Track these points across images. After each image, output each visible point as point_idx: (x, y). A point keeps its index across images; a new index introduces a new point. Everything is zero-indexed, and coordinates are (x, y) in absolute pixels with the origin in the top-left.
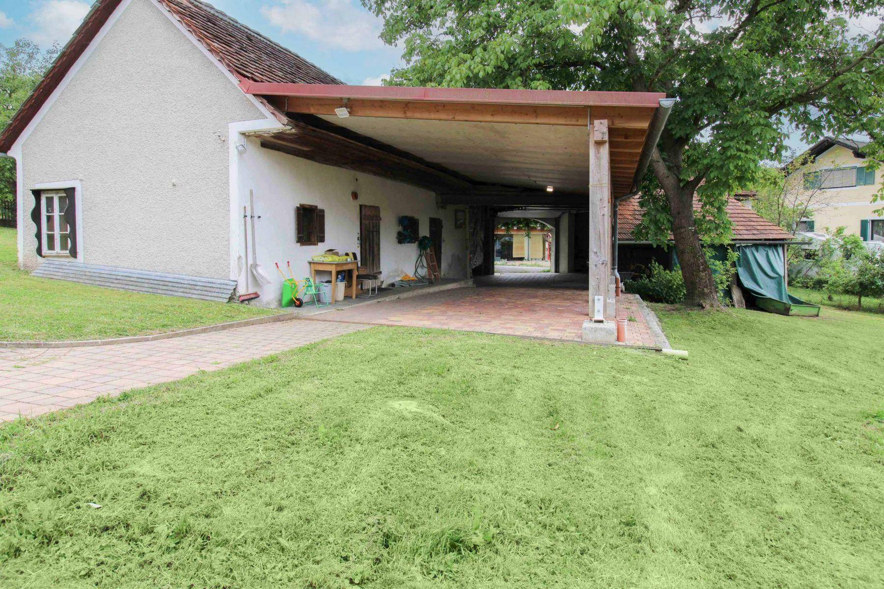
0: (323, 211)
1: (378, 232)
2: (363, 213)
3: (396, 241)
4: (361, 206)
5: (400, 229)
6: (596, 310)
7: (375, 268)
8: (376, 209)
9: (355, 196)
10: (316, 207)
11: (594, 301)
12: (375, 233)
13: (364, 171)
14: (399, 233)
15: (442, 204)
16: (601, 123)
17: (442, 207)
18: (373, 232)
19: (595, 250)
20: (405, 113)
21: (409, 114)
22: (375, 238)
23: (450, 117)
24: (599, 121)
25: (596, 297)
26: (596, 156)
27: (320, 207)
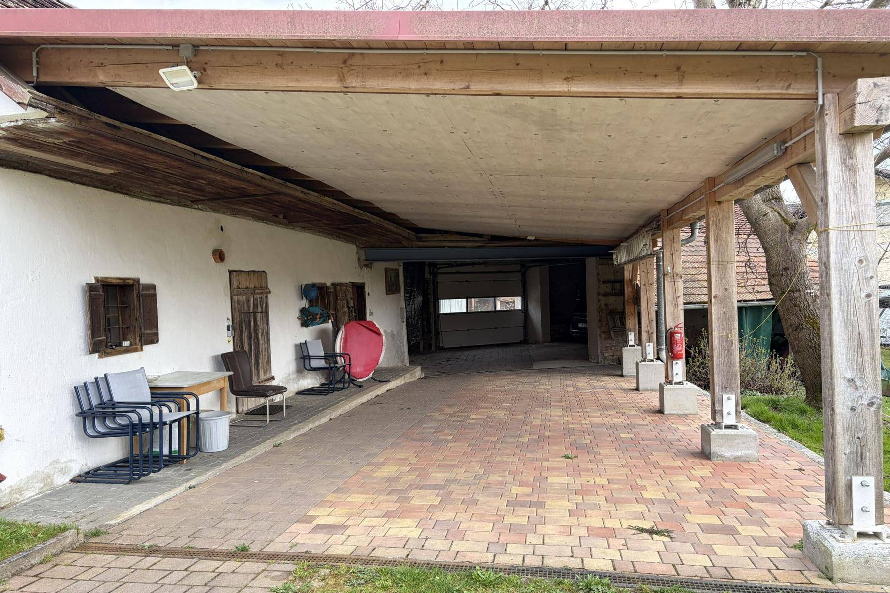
0: (153, 287)
1: (266, 313)
2: (235, 285)
3: (298, 322)
4: (231, 272)
5: (304, 303)
6: (856, 507)
7: (261, 372)
8: (261, 275)
9: (219, 256)
10: (137, 281)
11: (850, 487)
12: (259, 316)
13: (235, 213)
14: (303, 311)
15: (367, 263)
16: (876, 85)
17: (366, 266)
18: (255, 313)
19: (849, 375)
20: (342, 79)
21: (353, 82)
22: (259, 323)
23: (459, 86)
24: (870, 81)
25: (857, 481)
26: (844, 162)
27: (145, 280)
